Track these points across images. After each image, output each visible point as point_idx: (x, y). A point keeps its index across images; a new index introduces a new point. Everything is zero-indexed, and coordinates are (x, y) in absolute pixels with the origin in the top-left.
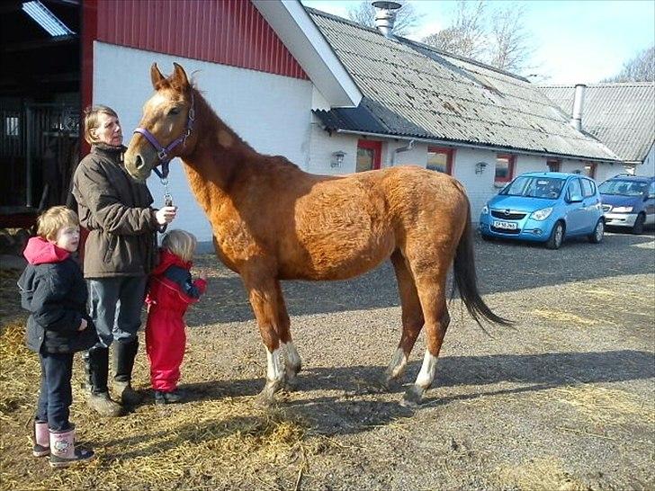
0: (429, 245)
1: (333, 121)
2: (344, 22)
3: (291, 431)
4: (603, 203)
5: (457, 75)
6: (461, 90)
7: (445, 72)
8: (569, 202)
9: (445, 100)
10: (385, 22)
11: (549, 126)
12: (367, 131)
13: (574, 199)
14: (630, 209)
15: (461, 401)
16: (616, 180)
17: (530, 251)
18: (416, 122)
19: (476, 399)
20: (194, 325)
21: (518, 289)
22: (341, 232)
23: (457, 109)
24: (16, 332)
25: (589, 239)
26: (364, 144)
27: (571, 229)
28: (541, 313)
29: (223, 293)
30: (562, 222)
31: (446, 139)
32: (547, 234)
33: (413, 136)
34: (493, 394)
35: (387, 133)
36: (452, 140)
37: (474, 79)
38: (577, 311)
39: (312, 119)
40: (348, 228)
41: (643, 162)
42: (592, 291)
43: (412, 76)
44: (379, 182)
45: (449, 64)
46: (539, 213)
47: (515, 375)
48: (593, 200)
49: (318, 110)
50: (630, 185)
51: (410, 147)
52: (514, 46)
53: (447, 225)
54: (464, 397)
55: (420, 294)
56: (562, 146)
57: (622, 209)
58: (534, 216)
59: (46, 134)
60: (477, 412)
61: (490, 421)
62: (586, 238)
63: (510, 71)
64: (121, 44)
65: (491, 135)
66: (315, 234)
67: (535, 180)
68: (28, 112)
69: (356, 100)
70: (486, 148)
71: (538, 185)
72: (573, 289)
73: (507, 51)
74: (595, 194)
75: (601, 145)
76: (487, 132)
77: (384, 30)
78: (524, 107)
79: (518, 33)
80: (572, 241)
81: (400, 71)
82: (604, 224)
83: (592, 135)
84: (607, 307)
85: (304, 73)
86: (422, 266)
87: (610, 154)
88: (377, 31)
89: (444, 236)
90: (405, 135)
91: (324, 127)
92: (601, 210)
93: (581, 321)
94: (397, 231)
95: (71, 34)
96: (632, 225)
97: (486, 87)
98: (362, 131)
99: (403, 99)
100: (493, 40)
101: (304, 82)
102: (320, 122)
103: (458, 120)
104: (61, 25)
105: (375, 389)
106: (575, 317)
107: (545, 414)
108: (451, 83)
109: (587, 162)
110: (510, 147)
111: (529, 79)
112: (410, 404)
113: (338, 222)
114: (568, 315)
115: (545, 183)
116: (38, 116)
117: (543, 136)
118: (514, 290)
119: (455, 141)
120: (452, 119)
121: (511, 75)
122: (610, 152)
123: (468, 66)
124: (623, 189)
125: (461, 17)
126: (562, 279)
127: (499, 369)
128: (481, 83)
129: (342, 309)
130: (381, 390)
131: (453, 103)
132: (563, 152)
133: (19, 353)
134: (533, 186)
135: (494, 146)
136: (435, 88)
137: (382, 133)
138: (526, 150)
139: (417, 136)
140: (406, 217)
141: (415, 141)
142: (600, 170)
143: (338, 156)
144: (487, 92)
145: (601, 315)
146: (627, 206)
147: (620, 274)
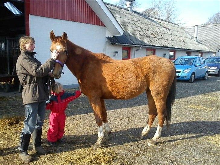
0: (160, 86)
1: (114, 41)
2: (115, 6)
3: (109, 159)
4: (207, 66)
5: (154, 24)
6: (156, 29)
7: (150, 22)
8: (196, 66)
9: (151, 32)
10: (129, 6)
11: (186, 40)
12: (126, 44)
13: (198, 65)
14: (216, 68)
15: (170, 143)
16: (210, 58)
17: (184, 84)
18: (142, 40)
19: (176, 142)
20: (69, 116)
21: (182, 98)
22: (124, 81)
23: (155, 35)
24: (3, 121)
25: (203, 79)
26: (124, 48)
27: (197, 75)
28: (192, 106)
29: (78, 103)
30: (194, 73)
31: (152, 46)
32: (189, 77)
33: (141, 45)
34: (181, 139)
35: (132, 44)
36: (154, 46)
37: (160, 25)
38: (204, 105)
39: (106, 40)
40: (127, 80)
41: (218, 51)
42: (208, 98)
43: (140, 24)
44: (140, 62)
45: (152, 20)
46: (186, 70)
47: (187, 131)
48: (204, 65)
49: (108, 37)
50: (215, 59)
51: (141, 49)
52: (172, 14)
53: (167, 78)
54: (171, 141)
55: (156, 104)
56: (191, 47)
57: (213, 68)
58: (184, 72)
59: (13, 48)
60: (177, 147)
61: (183, 151)
62: (202, 78)
63: (172, 22)
64: (39, 15)
65: (167, 44)
66: (114, 82)
67: (184, 59)
68: (7, 41)
69: (122, 33)
70: (166, 48)
71: (184, 61)
72: (201, 97)
73: (170, 15)
74: (204, 63)
75: (204, 46)
76: (166, 43)
77: (129, 9)
78: (178, 34)
79: (173, 9)
80: (197, 80)
81: (135, 23)
82: (208, 73)
83: (201, 43)
84: (215, 103)
85: (103, 24)
86: (157, 94)
87: (207, 49)
88: (127, 9)
89: (166, 82)
90: (139, 45)
91: (111, 43)
92: (207, 69)
93: (206, 109)
94: (147, 81)
95: (22, 14)
96: (217, 73)
97: (165, 28)
98: (124, 44)
99: (137, 32)
100: (165, 12)
101: (104, 27)
102: (109, 41)
103: (156, 39)
104: (18, 10)
105: (138, 139)
106: (204, 107)
107: (203, 147)
108: (153, 26)
109: (200, 52)
110: (174, 48)
111: (178, 24)
112: (152, 145)
113: (123, 78)
114: (202, 107)
115: (187, 60)
116: (11, 42)
117: (185, 43)
118: (180, 98)
119: (156, 46)
120: (154, 39)
121: (172, 23)
122: (207, 48)
123: (158, 21)
124: (213, 61)
125: (154, 5)
126: (197, 94)
127: (181, 129)
128: (163, 26)
129: (121, 108)
130: (140, 139)
131: (154, 33)
132: (192, 49)
133: (4, 130)
134: (183, 61)
135: (169, 47)
136: (147, 28)
137: (131, 44)
138: (180, 49)
139: (143, 45)
140: (151, 75)
141: (142, 47)
142: (204, 55)
143: (116, 53)
144: (165, 29)
145: (213, 107)
146: (215, 67)
147: (217, 91)
